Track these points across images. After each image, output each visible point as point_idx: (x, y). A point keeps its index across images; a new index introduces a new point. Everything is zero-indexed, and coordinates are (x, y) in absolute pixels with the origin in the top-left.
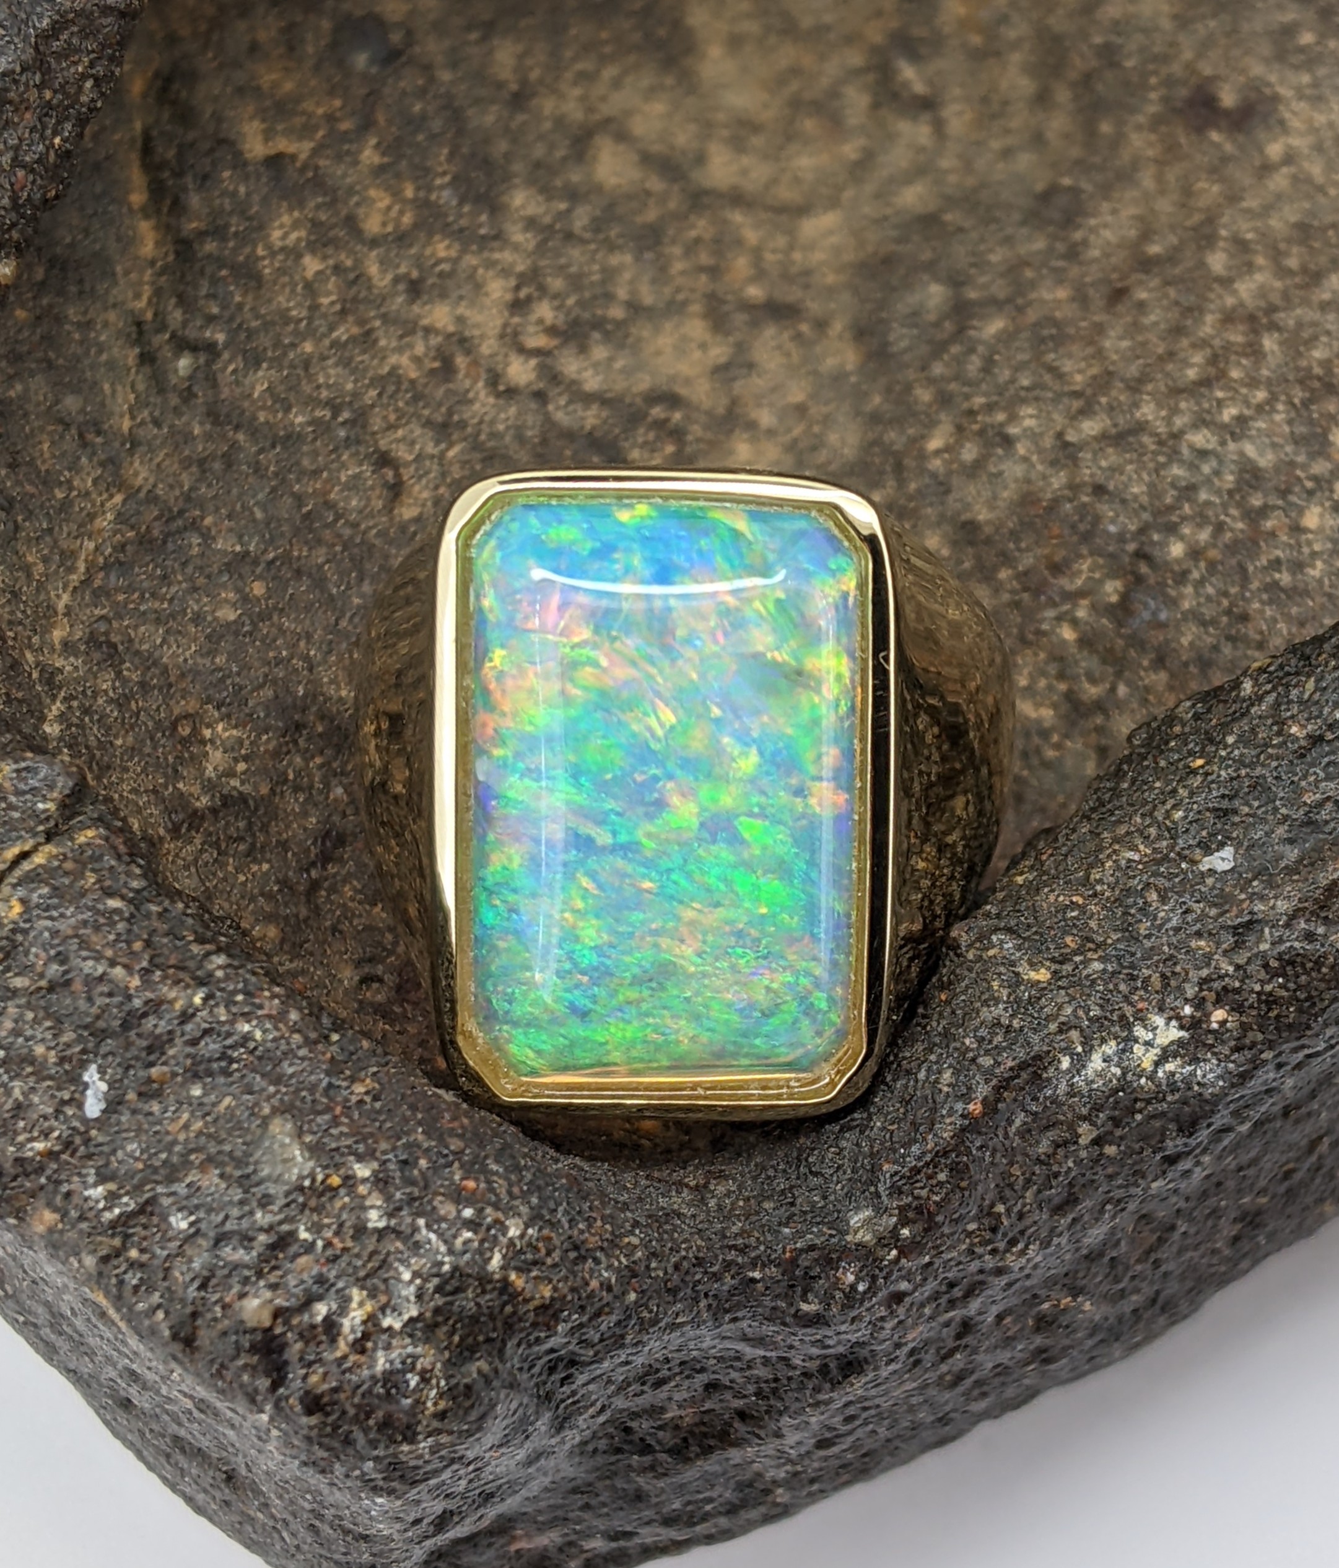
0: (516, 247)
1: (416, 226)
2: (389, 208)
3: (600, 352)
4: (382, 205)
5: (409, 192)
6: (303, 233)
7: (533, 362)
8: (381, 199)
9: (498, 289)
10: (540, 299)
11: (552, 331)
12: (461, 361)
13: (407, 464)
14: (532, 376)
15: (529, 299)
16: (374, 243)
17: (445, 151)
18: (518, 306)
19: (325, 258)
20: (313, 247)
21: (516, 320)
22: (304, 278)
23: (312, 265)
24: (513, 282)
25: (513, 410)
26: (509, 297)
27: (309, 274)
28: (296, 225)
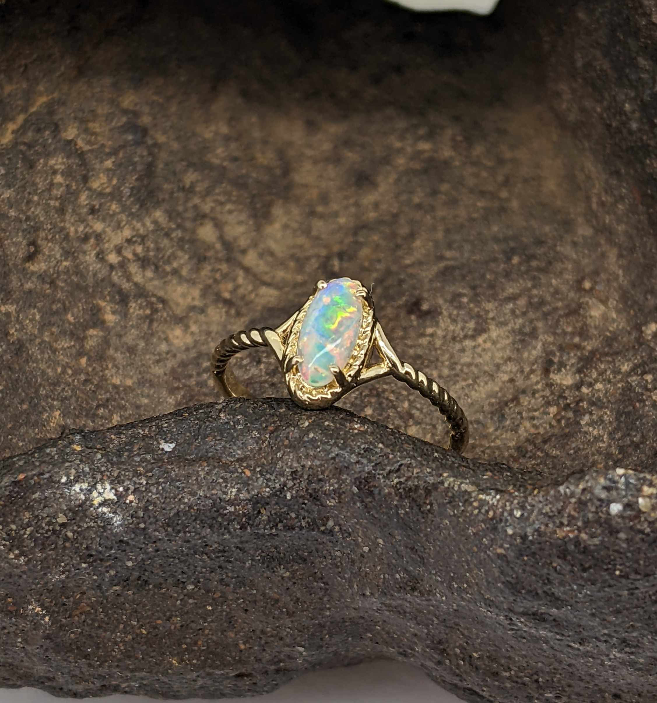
0: (144, 225)
1: (110, 194)
2: (103, 184)
3: (149, 274)
4: (102, 181)
5: (115, 182)
6: (63, 167)
7: (120, 258)
8: (103, 178)
9: (127, 233)
10: (140, 244)
11: (135, 254)
12: (92, 241)
13: (44, 254)
14: (116, 262)
15: (135, 242)
16: (90, 189)
17: (136, 177)
18: (129, 241)
19: (65, 180)
20: (63, 174)
21: (126, 244)
22: (52, 180)
23: (59, 179)
24: (134, 233)
25: (99, 266)
26: (129, 237)
27: (55, 181)
28: (63, 163)
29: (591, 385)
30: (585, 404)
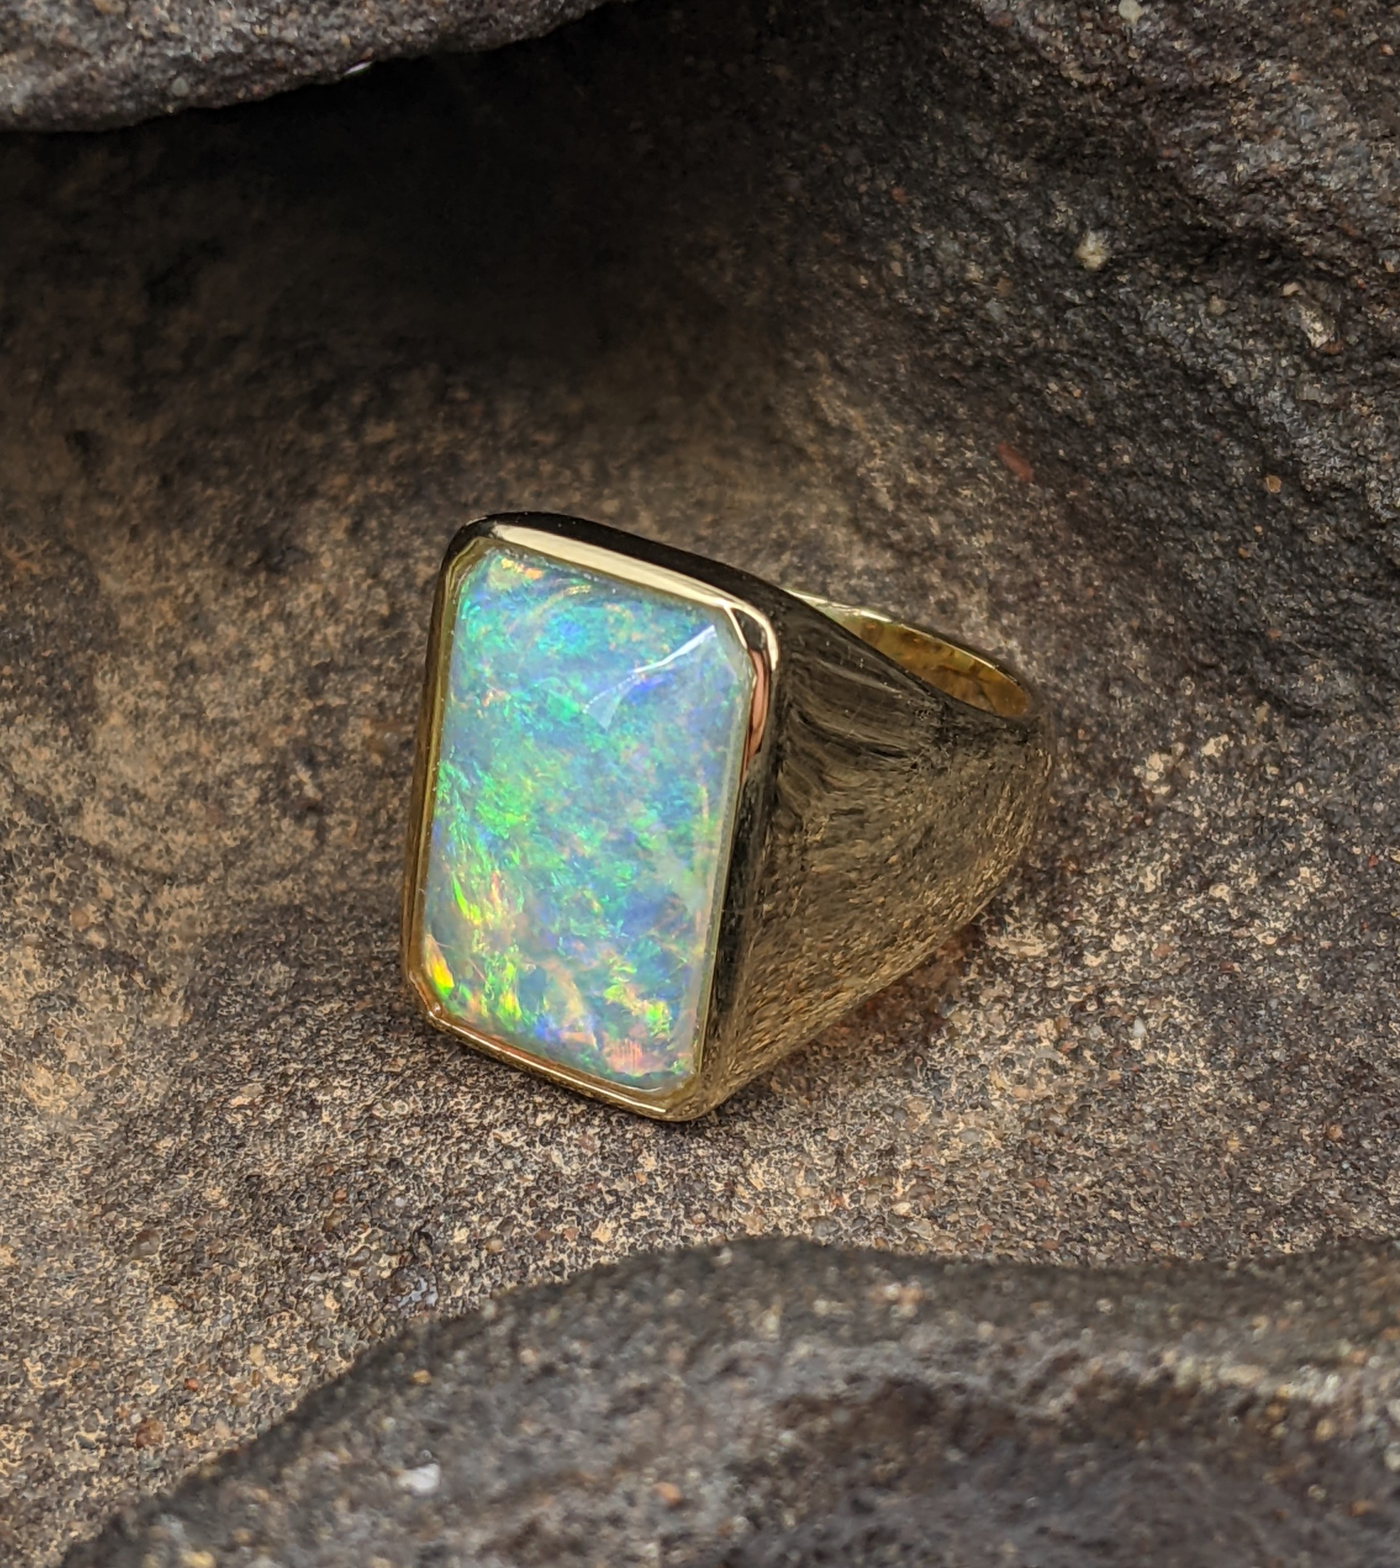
29: (1101, 945)
30: (1115, 997)
